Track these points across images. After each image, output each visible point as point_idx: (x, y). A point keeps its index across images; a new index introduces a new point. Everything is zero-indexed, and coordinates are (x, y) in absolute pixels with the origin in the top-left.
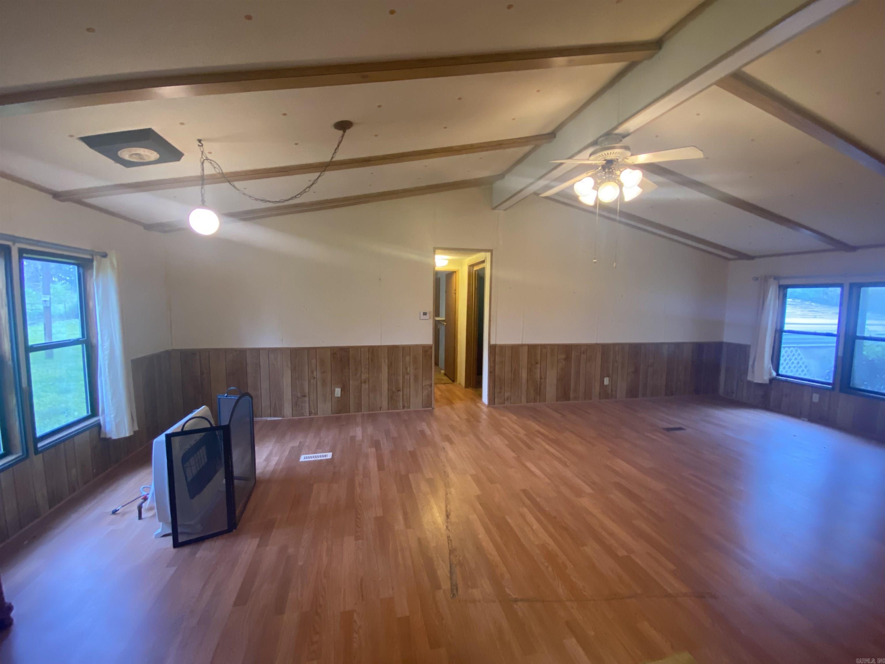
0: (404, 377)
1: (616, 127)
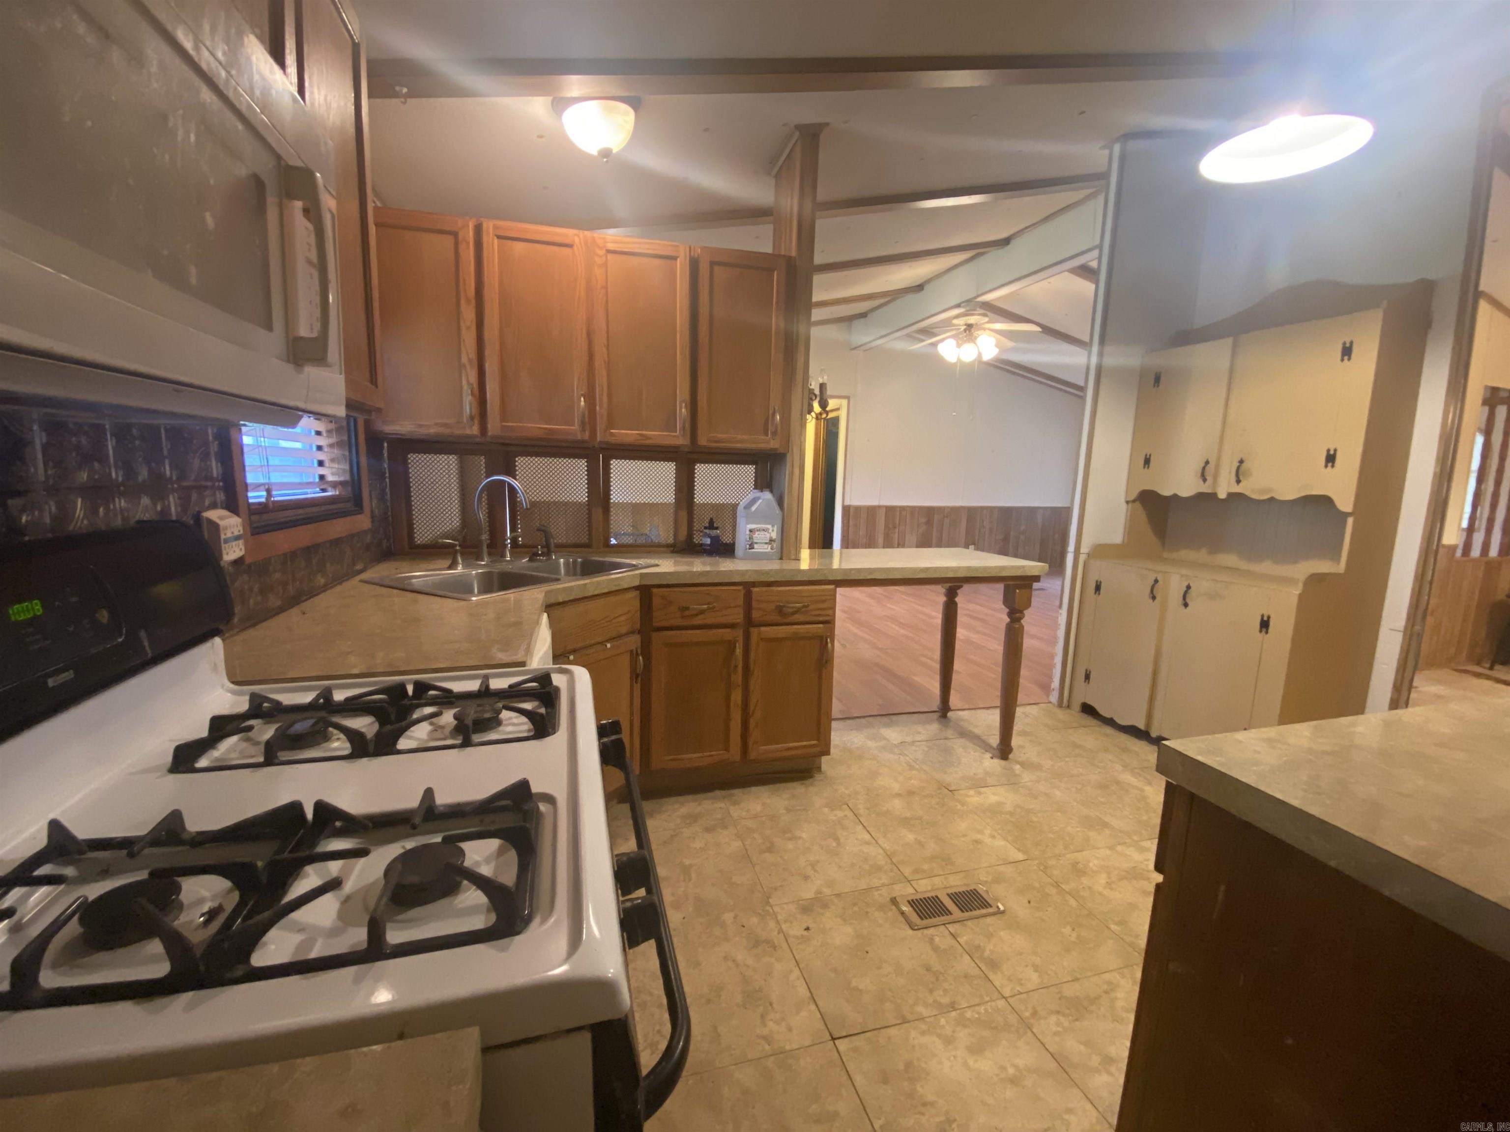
1: (976, 298)
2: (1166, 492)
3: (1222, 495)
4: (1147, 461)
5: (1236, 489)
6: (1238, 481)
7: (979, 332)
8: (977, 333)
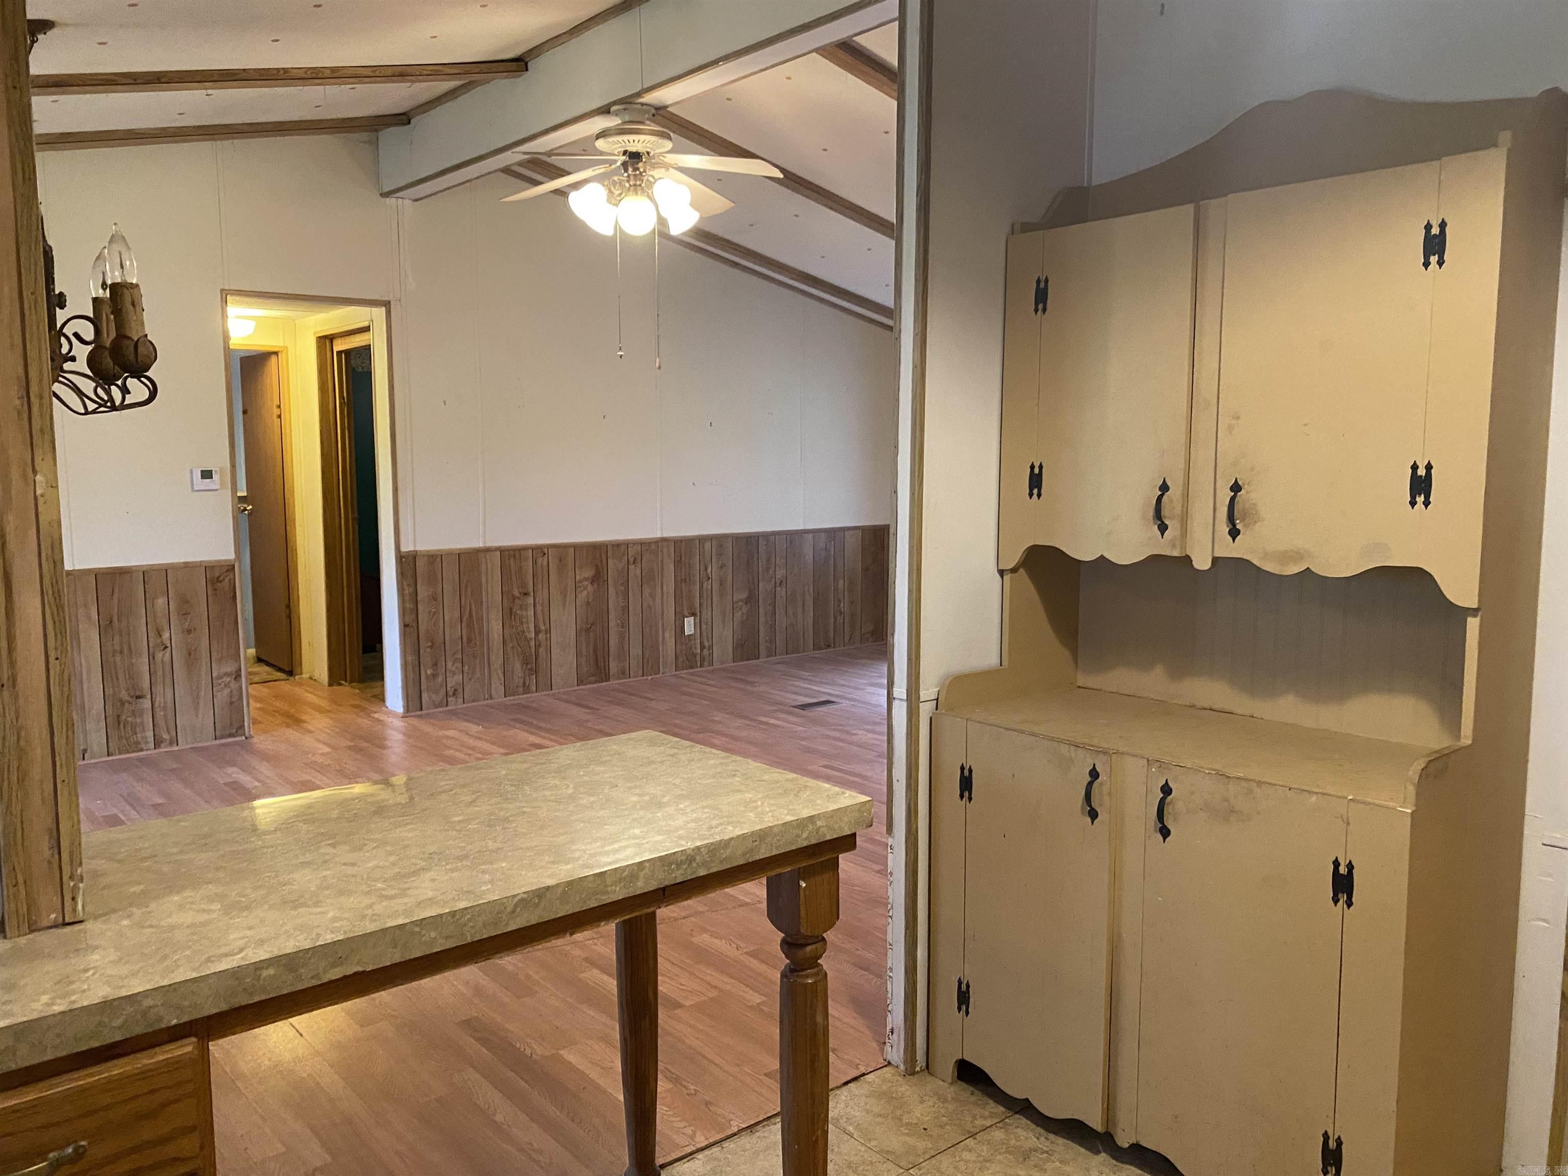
0: (152, 657)
1: (639, 94)
2: (1085, 553)
3: (1202, 563)
4: (1036, 481)
5: (1229, 549)
6: (1234, 533)
7: (657, 173)
8: (651, 173)
